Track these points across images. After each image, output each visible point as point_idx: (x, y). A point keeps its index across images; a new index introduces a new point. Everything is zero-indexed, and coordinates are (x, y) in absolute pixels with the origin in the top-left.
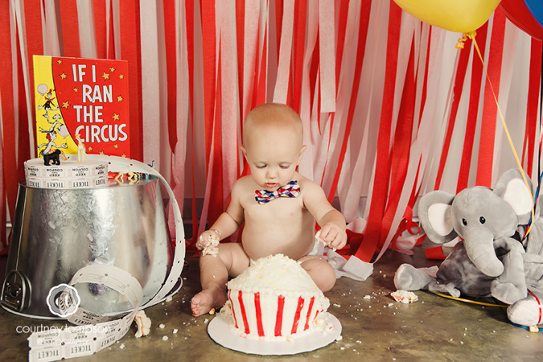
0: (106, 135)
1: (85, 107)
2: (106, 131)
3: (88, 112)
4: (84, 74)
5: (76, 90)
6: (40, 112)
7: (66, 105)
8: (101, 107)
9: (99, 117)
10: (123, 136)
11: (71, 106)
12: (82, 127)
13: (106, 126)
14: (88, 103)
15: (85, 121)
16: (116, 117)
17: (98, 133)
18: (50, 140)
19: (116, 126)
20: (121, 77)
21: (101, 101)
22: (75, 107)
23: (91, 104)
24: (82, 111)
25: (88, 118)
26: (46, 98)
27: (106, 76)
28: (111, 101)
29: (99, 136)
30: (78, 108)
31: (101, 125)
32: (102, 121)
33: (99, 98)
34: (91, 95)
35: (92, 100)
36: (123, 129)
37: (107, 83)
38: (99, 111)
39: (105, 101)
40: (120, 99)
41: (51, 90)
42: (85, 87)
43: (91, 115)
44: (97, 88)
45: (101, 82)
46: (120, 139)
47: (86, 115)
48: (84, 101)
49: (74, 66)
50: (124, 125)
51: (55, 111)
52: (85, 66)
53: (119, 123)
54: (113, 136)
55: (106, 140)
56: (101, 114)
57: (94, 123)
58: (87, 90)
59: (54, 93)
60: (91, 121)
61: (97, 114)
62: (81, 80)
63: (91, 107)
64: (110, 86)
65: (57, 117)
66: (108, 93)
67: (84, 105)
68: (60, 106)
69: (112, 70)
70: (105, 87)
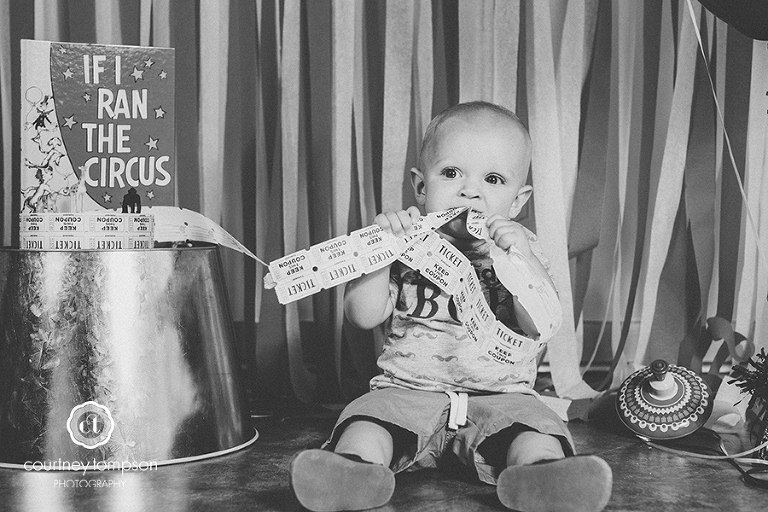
0: (135, 176)
1: (101, 127)
2: (135, 169)
3: (106, 134)
4: (102, 70)
5: (87, 97)
6: (28, 132)
7: (70, 122)
8: (128, 128)
9: (125, 144)
10: (162, 178)
11: (78, 123)
12: (95, 160)
13: (135, 160)
14: (107, 120)
15: (101, 150)
16: (152, 144)
17: (121, 171)
18: (42, 181)
19: (152, 159)
20: (163, 75)
21: (128, 116)
22: (84, 126)
23: (112, 120)
24: (96, 132)
25: (106, 144)
26: (39, 111)
27: (138, 74)
28: (144, 116)
29: (123, 176)
30: (90, 127)
32: (128, 150)
33: (126, 111)
34: (113, 106)
35: (114, 115)
36: (164, 165)
37: (139, 85)
38: (125, 133)
39: (135, 116)
40: (160, 113)
41: (46, 98)
42: (102, 92)
43: (110, 139)
44: (122, 94)
45: (130, 84)
46: (159, 182)
47: (102, 139)
48: (100, 116)
49: (86, 58)
50: (166, 158)
51: (52, 131)
52: (103, 58)
53: (157, 154)
54: (147, 178)
56: (127, 138)
57: (116, 154)
58: (106, 98)
59: (51, 101)
60: (110, 151)
61: (121, 138)
62: (96, 81)
63: (111, 126)
64: (145, 92)
65: (55, 142)
66: (141, 104)
67: (99, 122)
68: (61, 125)
69: (149, 63)
70: (135, 93)
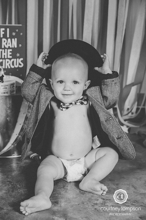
0: (13, 64)
2: (13, 62)
3: (5, 52)
4: (3, 33)
9: (10, 55)
12: (1, 60)
13: (12, 60)
14: (5, 48)
15: (3, 57)
16: (18, 55)
17: (9, 63)
20: (21, 34)
21: (11, 47)
23: (6, 48)
27: (14, 34)
28: (16, 47)
29: (10, 65)
31: (10, 59)
32: (11, 57)
33: (10, 45)
34: (6, 44)
35: (7, 47)
36: (22, 61)
37: (14, 37)
38: (10, 52)
39: (13, 47)
40: (20, 45)
42: (3, 40)
43: (6, 54)
44: (9, 40)
45: (11, 37)
46: (20, 66)
47: (3, 54)
48: (3, 47)
50: (22, 59)
53: (19, 58)
54: (16, 65)
55: (13, 67)
57: (7, 58)
58: (5, 41)
60: (6, 57)
63: (6, 50)
64: (16, 39)
66: (15, 43)
67: (2, 49)
69: (17, 30)
70: (13, 40)
